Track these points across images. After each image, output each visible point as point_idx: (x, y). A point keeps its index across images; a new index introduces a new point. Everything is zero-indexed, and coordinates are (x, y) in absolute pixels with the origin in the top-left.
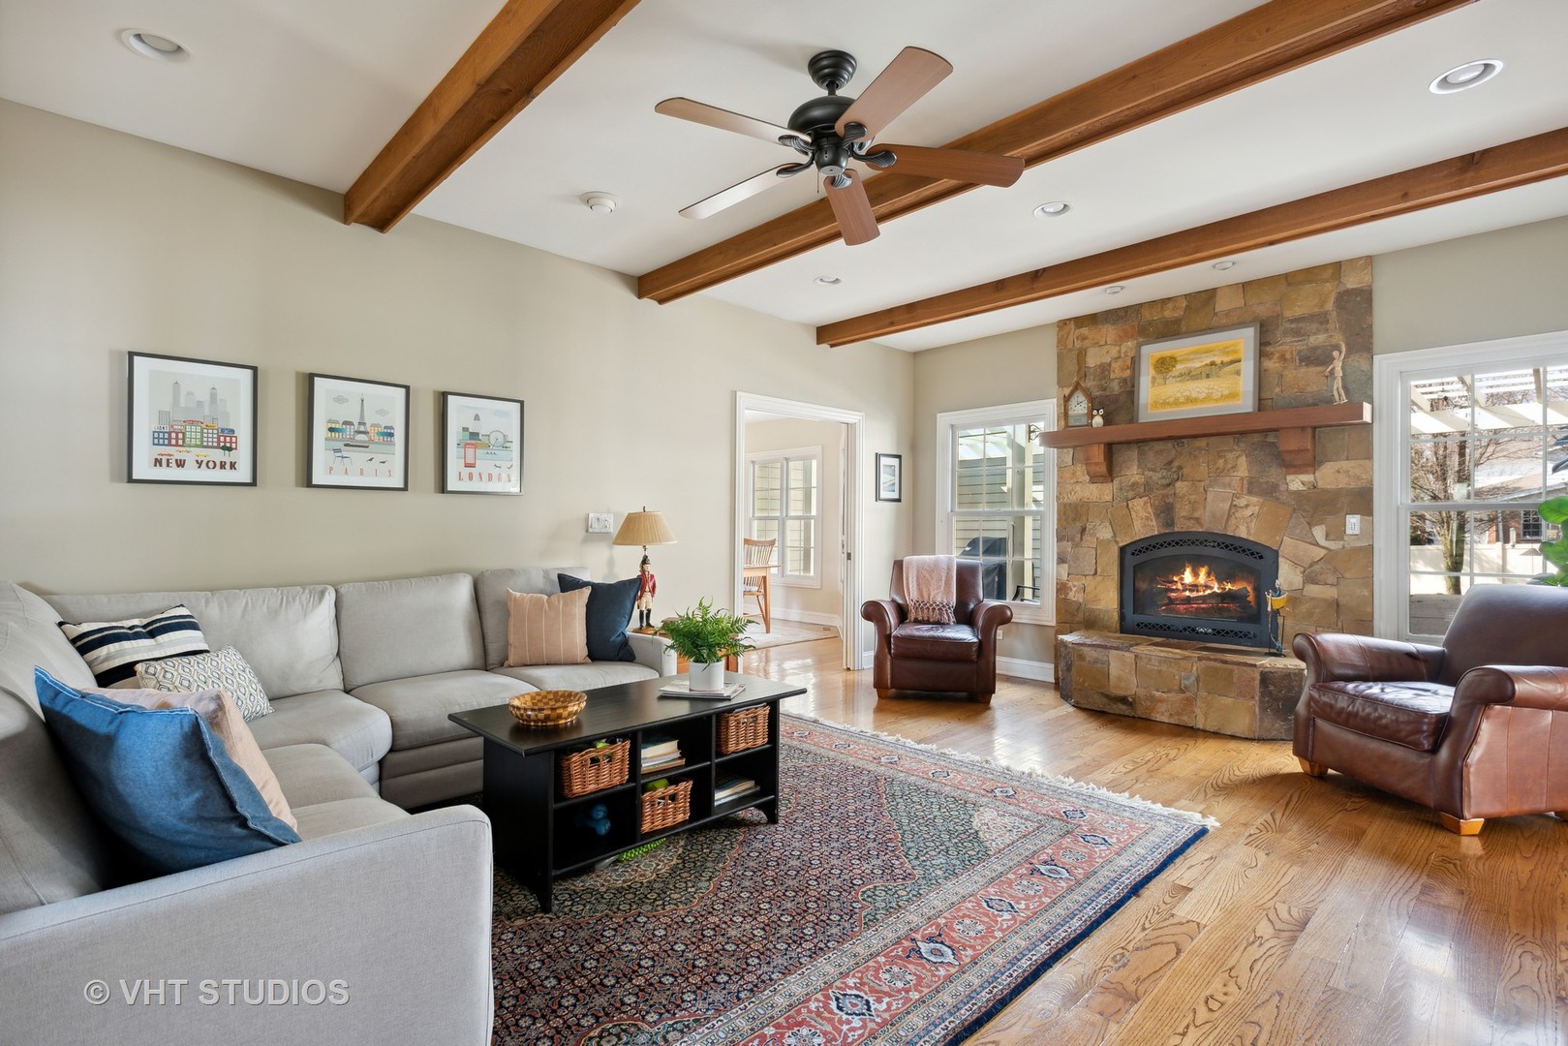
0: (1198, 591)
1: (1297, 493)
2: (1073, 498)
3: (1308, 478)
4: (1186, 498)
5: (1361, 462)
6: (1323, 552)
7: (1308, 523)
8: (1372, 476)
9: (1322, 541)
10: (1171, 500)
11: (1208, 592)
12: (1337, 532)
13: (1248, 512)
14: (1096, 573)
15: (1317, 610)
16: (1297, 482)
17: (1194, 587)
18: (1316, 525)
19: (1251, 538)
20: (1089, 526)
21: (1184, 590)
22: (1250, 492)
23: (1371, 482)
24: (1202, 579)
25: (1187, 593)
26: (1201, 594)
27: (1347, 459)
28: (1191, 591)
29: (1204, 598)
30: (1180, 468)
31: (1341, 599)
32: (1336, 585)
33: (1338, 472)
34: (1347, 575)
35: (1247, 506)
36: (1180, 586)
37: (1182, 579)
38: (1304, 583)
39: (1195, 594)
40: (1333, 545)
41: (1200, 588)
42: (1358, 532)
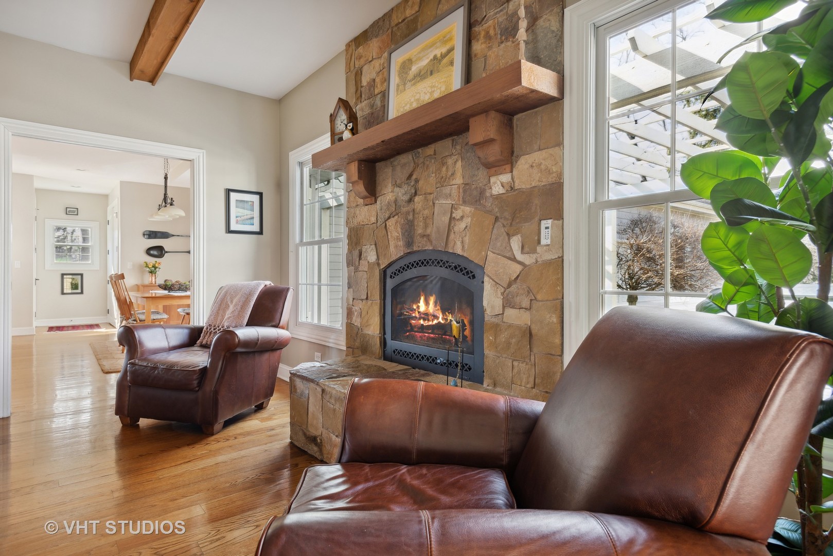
0: (428, 320)
1: (498, 197)
2: (355, 222)
3: (505, 178)
4: (421, 214)
5: (550, 151)
6: (518, 268)
7: (508, 234)
8: (562, 167)
9: (519, 256)
10: (410, 217)
11: (435, 322)
12: (531, 244)
13: (462, 225)
14: (367, 298)
15: (514, 340)
16: (498, 184)
17: (426, 316)
18: (513, 235)
19: (465, 255)
20: (364, 250)
21: (420, 319)
22: (464, 202)
23: (560, 175)
24: (431, 308)
25: (422, 322)
26: (430, 323)
27: (540, 150)
28: (424, 320)
29: (432, 327)
30: (417, 181)
31: (533, 327)
32: (529, 309)
33: (532, 166)
34: (539, 297)
35: (462, 217)
36: (417, 315)
37: (418, 307)
38: (504, 307)
39: (426, 323)
40: (528, 259)
41: (431, 318)
42: (549, 243)
